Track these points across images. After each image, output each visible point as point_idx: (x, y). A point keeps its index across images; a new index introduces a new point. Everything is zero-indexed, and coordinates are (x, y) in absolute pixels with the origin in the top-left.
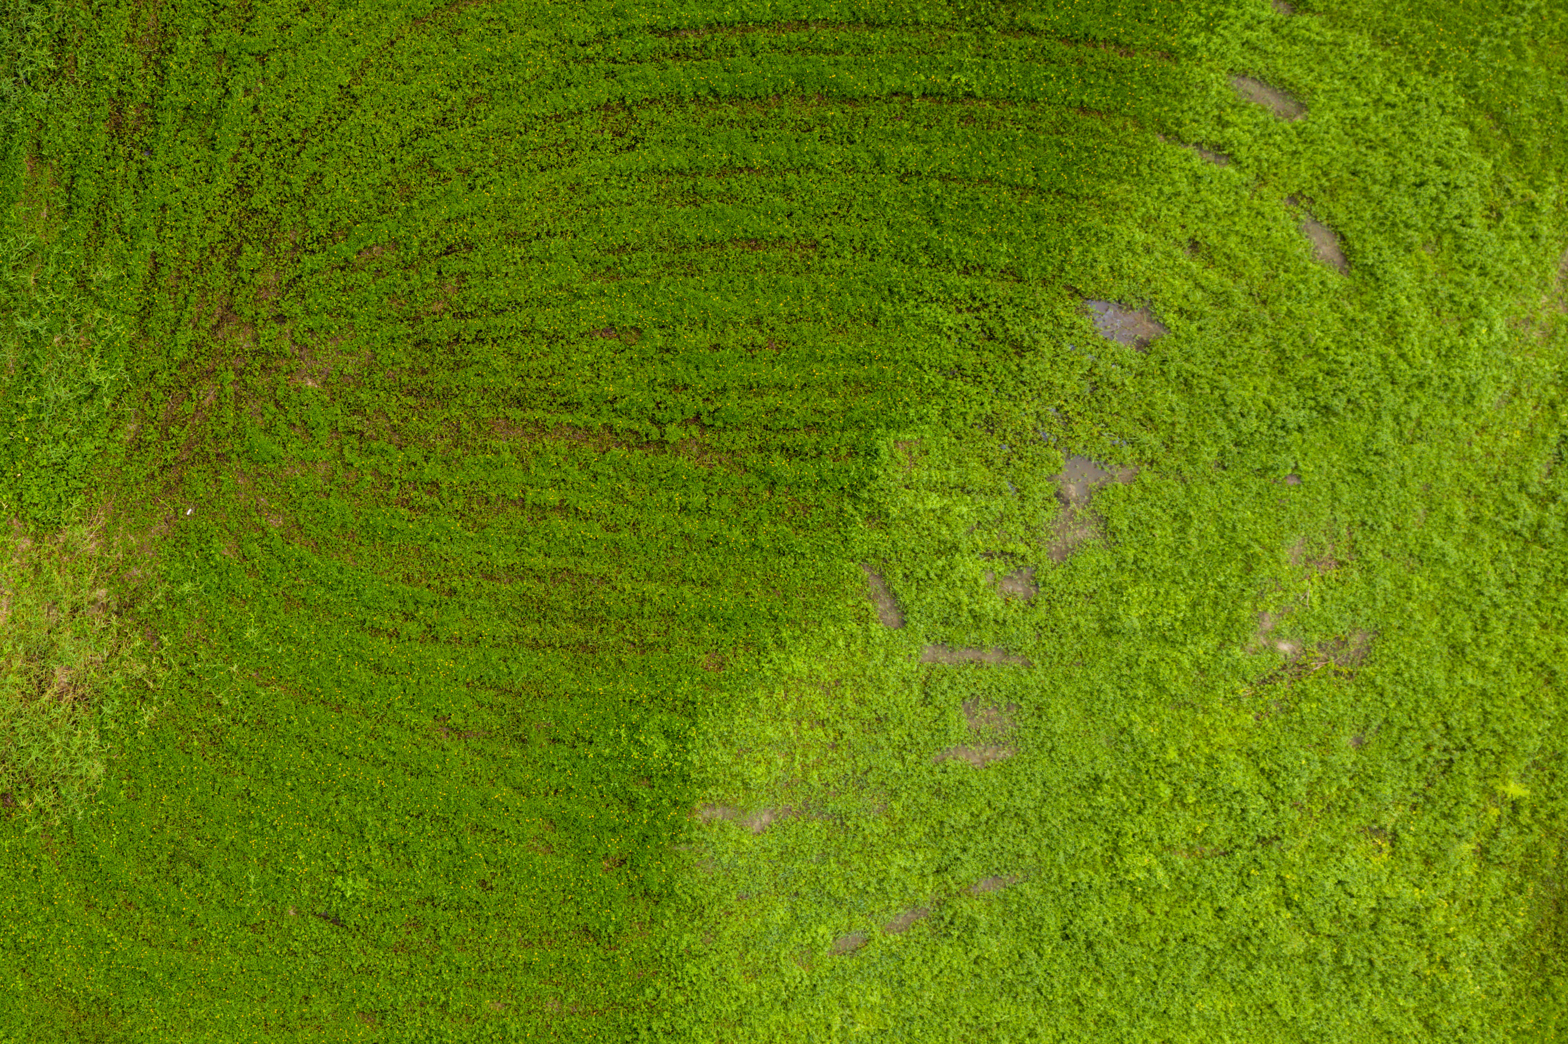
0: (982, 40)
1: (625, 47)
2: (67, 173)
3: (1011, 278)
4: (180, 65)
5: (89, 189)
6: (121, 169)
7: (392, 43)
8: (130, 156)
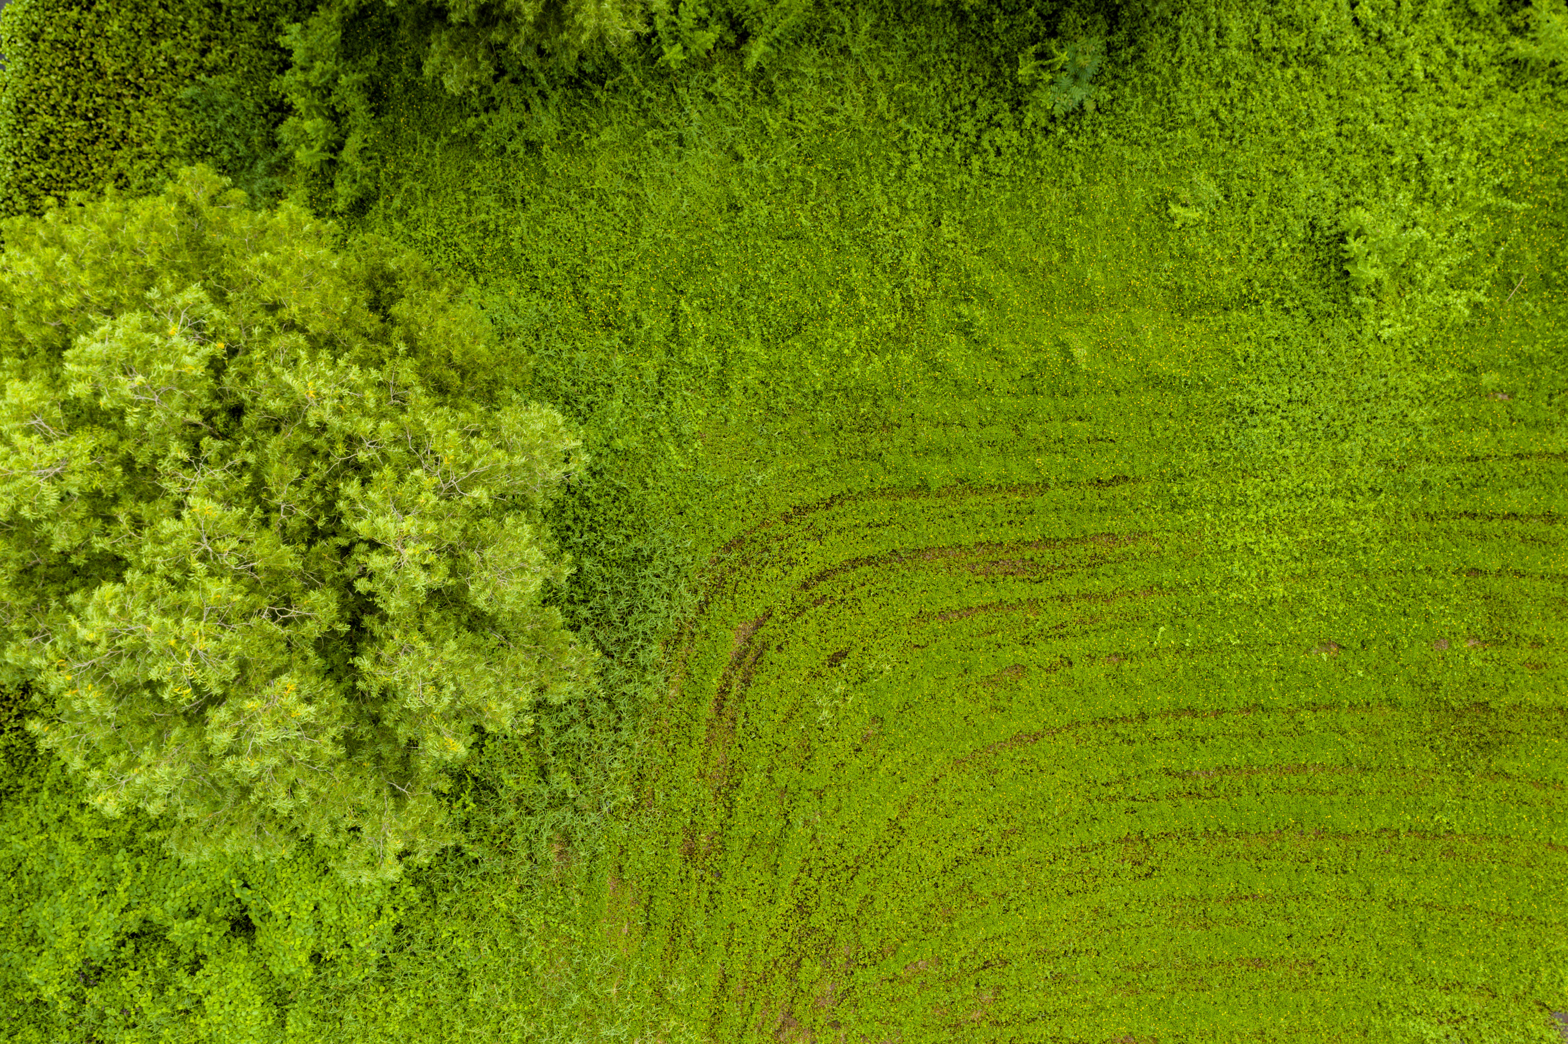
0: (1462, 782)
1: (1144, 788)
2: (645, 894)
3: (1487, 993)
4: (747, 799)
5: (665, 908)
6: (694, 892)
7: (936, 780)
8: (702, 879)
